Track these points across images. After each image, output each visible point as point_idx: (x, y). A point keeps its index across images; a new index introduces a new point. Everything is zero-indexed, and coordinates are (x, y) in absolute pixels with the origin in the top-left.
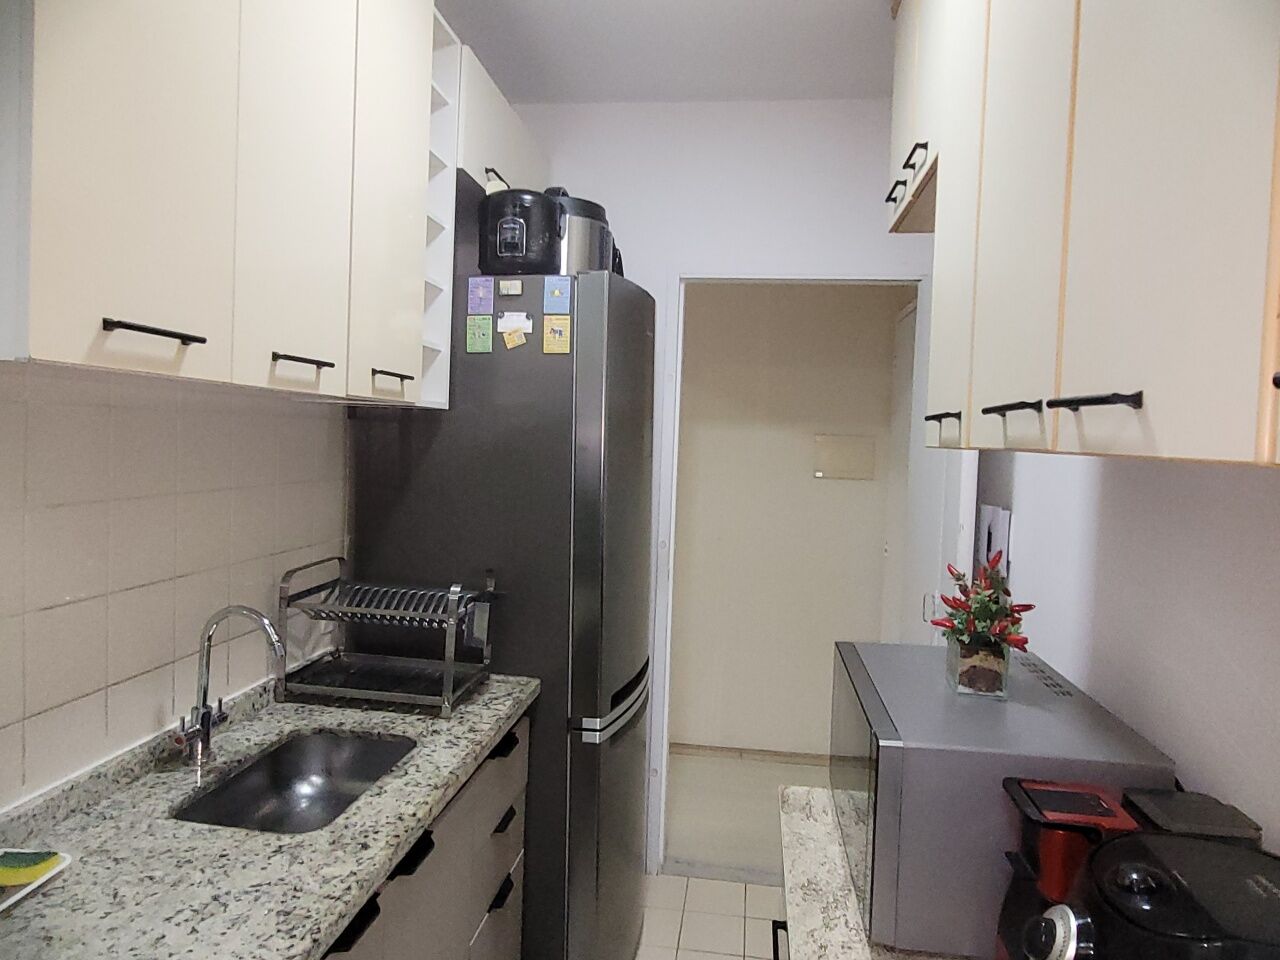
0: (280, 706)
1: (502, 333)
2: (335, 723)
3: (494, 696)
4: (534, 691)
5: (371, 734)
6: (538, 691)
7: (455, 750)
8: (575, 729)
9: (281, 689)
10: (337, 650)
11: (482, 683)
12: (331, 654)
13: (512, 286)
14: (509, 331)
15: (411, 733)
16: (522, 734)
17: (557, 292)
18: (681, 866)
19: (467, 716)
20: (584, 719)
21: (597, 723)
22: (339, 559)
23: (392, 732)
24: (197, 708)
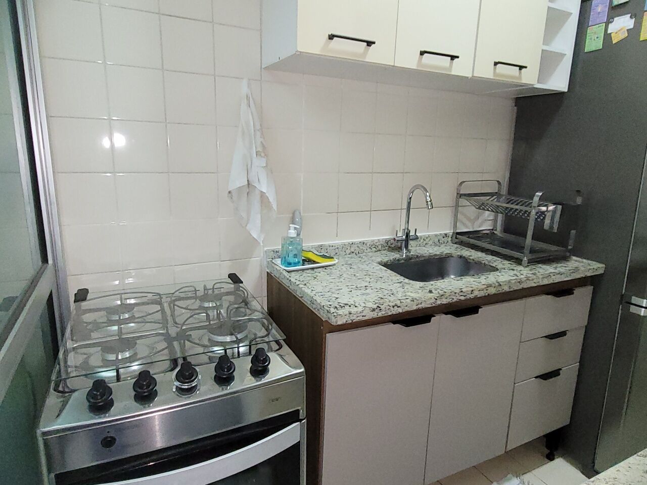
1: (610, 34)
5: (481, 263)
9: (454, 238)
12: (490, 230)
14: (615, 31)
22: (498, 181)
23: (490, 264)
24: (405, 230)
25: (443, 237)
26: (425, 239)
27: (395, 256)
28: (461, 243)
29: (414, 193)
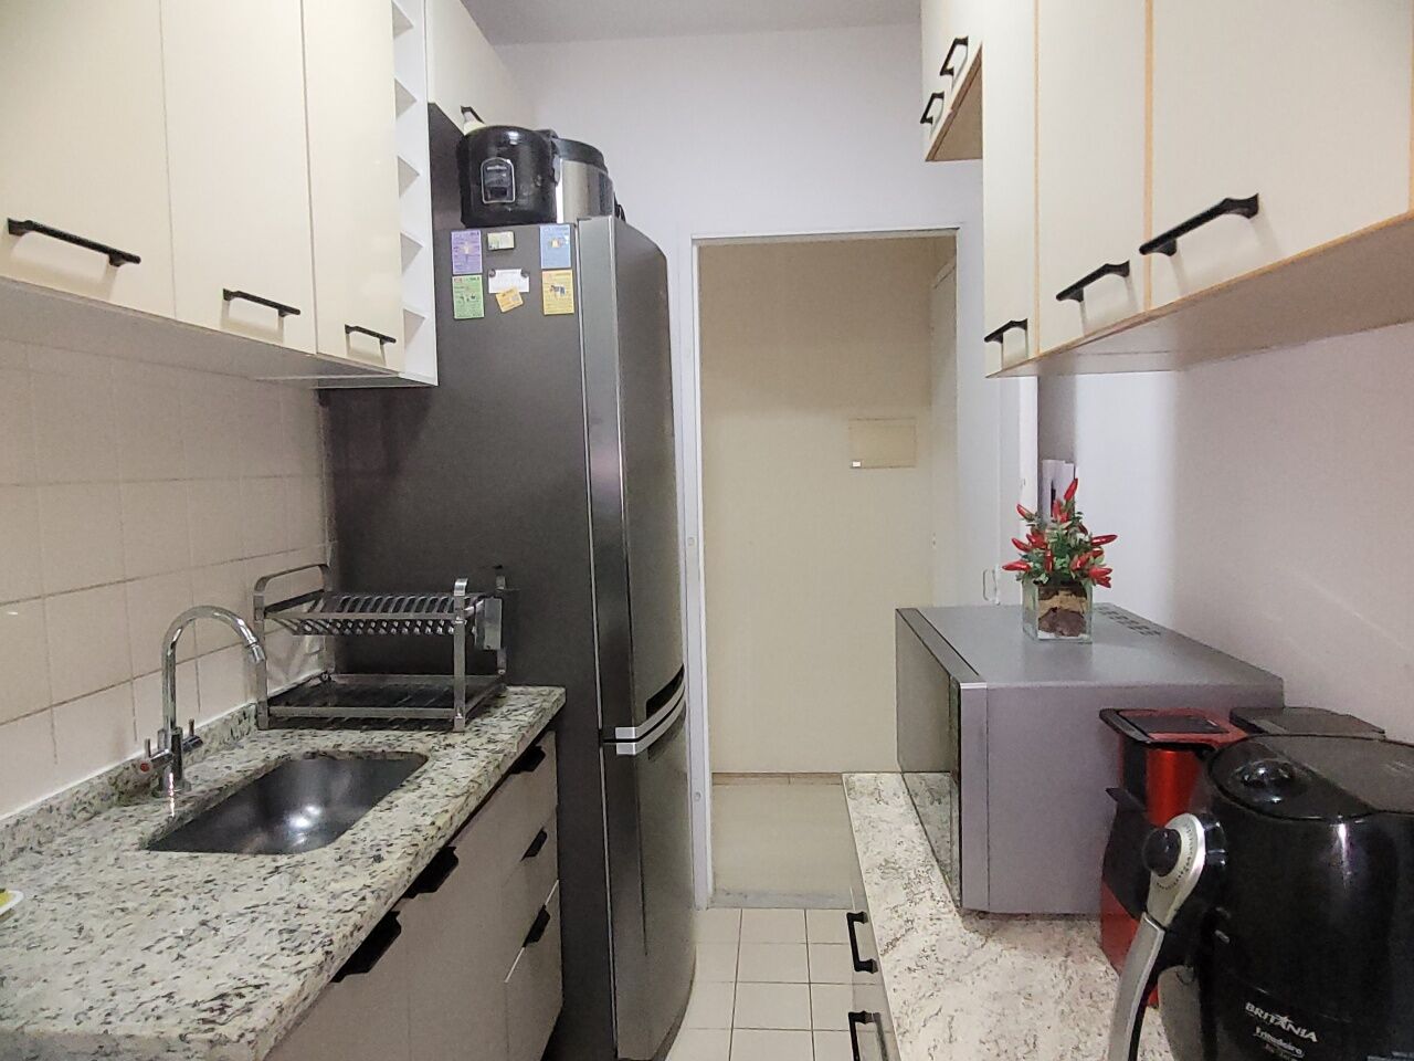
0: (265, 733)
2: (331, 745)
3: (513, 708)
4: (558, 700)
5: (376, 754)
6: (564, 700)
7: (475, 761)
8: (606, 741)
9: (264, 715)
10: (326, 673)
11: (498, 697)
12: (320, 676)
13: (502, 239)
14: (502, 292)
15: (421, 748)
16: (548, 745)
17: (555, 244)
18: (734, 898)
19: (483, 729)
20: (617, 729)
21: (632, 732)
22: (320, 566)
23: (398, 749)
25: (239, 721)
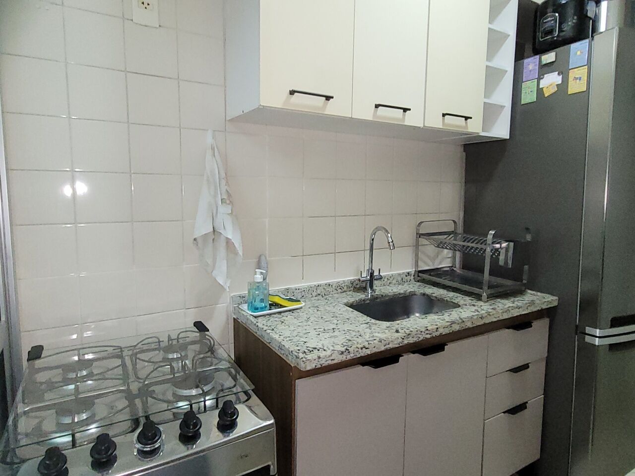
1: (542, 88)
2: (432, 292)
5: (443, 300)
9: (417, 276)
10: (452, 266)
12: (449, 267)
13: (549, 57)
14: (546, 86)
17: (579, 53)
23: (453, 301)
24: (369, 270)
25: (406, 276)
26: (389, 278)
27: (361, 296)
28: (423, 281)
29: (376, 234)
